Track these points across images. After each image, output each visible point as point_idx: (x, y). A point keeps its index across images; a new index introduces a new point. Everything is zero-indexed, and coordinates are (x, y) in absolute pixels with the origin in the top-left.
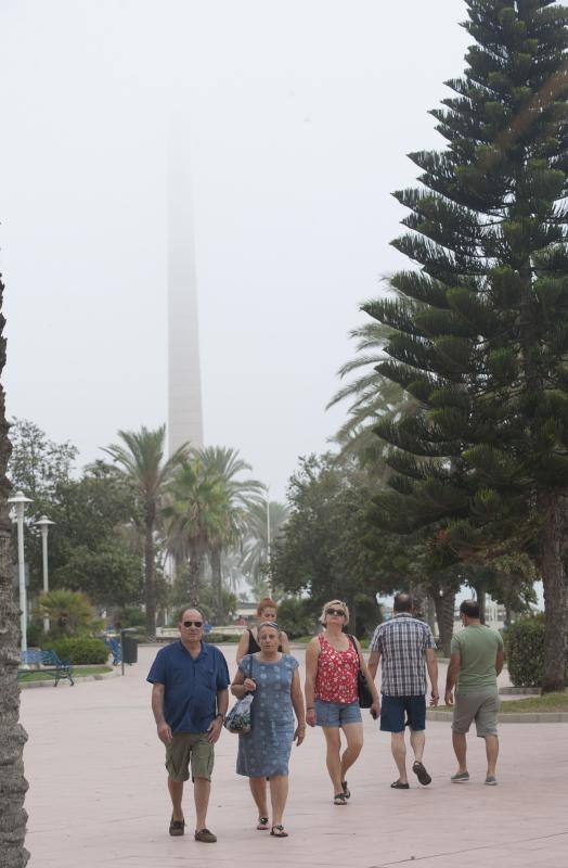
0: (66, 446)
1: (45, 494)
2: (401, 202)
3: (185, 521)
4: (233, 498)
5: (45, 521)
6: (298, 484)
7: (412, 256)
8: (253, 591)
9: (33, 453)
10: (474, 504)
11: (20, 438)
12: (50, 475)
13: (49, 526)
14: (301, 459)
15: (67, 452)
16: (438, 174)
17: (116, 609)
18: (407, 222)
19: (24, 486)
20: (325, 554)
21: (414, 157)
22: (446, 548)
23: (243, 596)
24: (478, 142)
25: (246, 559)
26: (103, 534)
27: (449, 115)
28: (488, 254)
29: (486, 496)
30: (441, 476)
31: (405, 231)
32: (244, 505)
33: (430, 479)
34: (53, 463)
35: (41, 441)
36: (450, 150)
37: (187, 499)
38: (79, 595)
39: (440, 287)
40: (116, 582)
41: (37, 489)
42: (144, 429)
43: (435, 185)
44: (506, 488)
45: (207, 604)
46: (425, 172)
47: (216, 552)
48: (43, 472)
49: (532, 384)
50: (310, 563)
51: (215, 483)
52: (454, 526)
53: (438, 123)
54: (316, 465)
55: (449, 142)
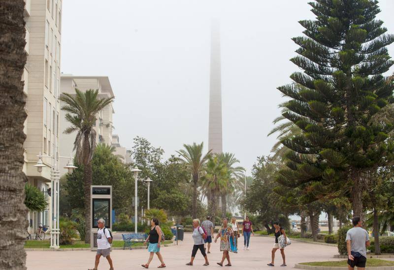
0: (159, 149)
1: (150, 169)
2: (296, 42)
3: (210, 182)
4: (232, 174)
5: (149, 180)
6: (256, 168)
7: (299, 66)
8: (240, 212)
9: (145, 151)
10: (324, 175)
11: (140, 145)
12: (152, 161)
13: (151, 182)
14: (258, 157)
15: (160, 152)
16: (312, 30)
17: (181, 217)
18: (298, 51)
19: (141, 165)
20: (267, 197)
21: (302, 23)
22: (311, 194)
23: (236, 214)
24: (330, 17)
25: (238, 199)
26: (173, 186)
27: (317, 5)
28: (333, 66)
29: (329, 171)
30: (310, 163)
31: (297, 55)
32: (235, 177)
33: (305, 163)
34: (153, 156)
35: (149, 147)
36: (317, 20)
37: (211, 173)
38: (162, 211)
39: (311, 80)
40: (178, 206)
41: (146, 167)
42: (195, 144)
43: (310, 35)
44: (338, 168)
45: (219, 216)
46: (306, 29)
47: (223, 195)
48: (149, 160)
49: (350, 123)
50: (261, 201)
51: (223, 167)
52: (314, 184)
53: (312, 8)
54: (264, 160)
55: (317, 17)
